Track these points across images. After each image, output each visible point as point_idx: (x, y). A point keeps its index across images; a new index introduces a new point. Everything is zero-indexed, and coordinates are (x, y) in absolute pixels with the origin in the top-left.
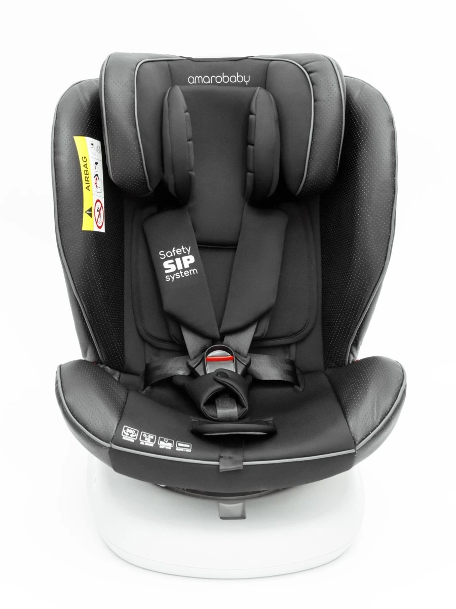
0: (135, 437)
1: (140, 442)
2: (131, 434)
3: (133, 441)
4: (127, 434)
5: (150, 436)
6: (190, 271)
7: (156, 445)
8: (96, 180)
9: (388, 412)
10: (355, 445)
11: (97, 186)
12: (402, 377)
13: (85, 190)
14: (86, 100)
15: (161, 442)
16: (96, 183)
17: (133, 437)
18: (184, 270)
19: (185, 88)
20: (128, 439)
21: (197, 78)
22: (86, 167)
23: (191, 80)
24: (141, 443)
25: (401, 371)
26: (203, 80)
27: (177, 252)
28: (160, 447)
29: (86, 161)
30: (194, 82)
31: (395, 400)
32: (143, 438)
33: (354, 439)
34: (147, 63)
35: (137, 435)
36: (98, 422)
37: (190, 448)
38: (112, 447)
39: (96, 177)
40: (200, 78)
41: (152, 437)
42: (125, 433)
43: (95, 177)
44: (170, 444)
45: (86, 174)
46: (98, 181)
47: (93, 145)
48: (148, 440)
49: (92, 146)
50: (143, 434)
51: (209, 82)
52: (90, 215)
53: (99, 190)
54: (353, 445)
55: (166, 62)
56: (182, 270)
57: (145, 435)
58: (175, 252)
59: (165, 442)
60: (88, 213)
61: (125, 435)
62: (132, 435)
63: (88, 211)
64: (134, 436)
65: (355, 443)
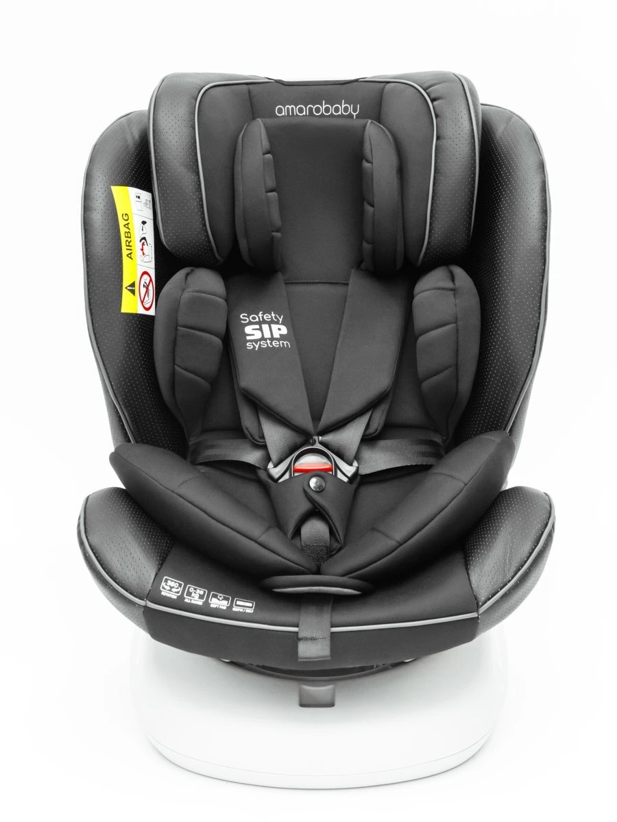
0: (178, 592)
1: (185, 598)
2: (173, 587)
3: (175, 597)
4: (168, 588)
5: (198, 591)
6: (281, 342)
7: (207, 603)
8: (143, 244)
9: (525, 562)
10: (478, 607)
11: (143, 254)
12: (548, 515)
13: (125, 259)
14: (134, 138)
15: (213, 599)
16: (142, 250)
17: (176, 592)
18: (272, 339)
19: (269, 121)
20: (169, 595)
21: (288, 108)
22: (128, 228)
23: (280, 111)
24: (186, 600)
25: (548, 506)
26: (296, 111)
27: (265, 317)
28: (212, 606)
29: (127, 220)
30: (283, 114)
31: (536, 547)
32: (189, 594)
33: (476, 598)
34: (216, 88)
35: (180, 590)
36: (130, 571)
37: (252, 607)
38: (148, 606)
39: (143, 241)
40: (292, 108)
41: (202, 593)
42: (165, 586)
43: (141, 241)
44: (225, 603)
45: (128, 237)
46: (145, 247)
47: (139, 197)
48: (196, 597)
49: (138, 199)
50: (189, 587)
51: (304, 113)
52: (133, 292)
53: (146, 259)
54: (475, 608)
55: (245, 86)
56: (269, 339)
57: (191, 590)
58: (263, 317)
59: (219, 599)
60: (129, 290)
61: (165, 589)
62: (174, 590)
63: (129, 286)
64: (177, 590)
65: (478, 604)
